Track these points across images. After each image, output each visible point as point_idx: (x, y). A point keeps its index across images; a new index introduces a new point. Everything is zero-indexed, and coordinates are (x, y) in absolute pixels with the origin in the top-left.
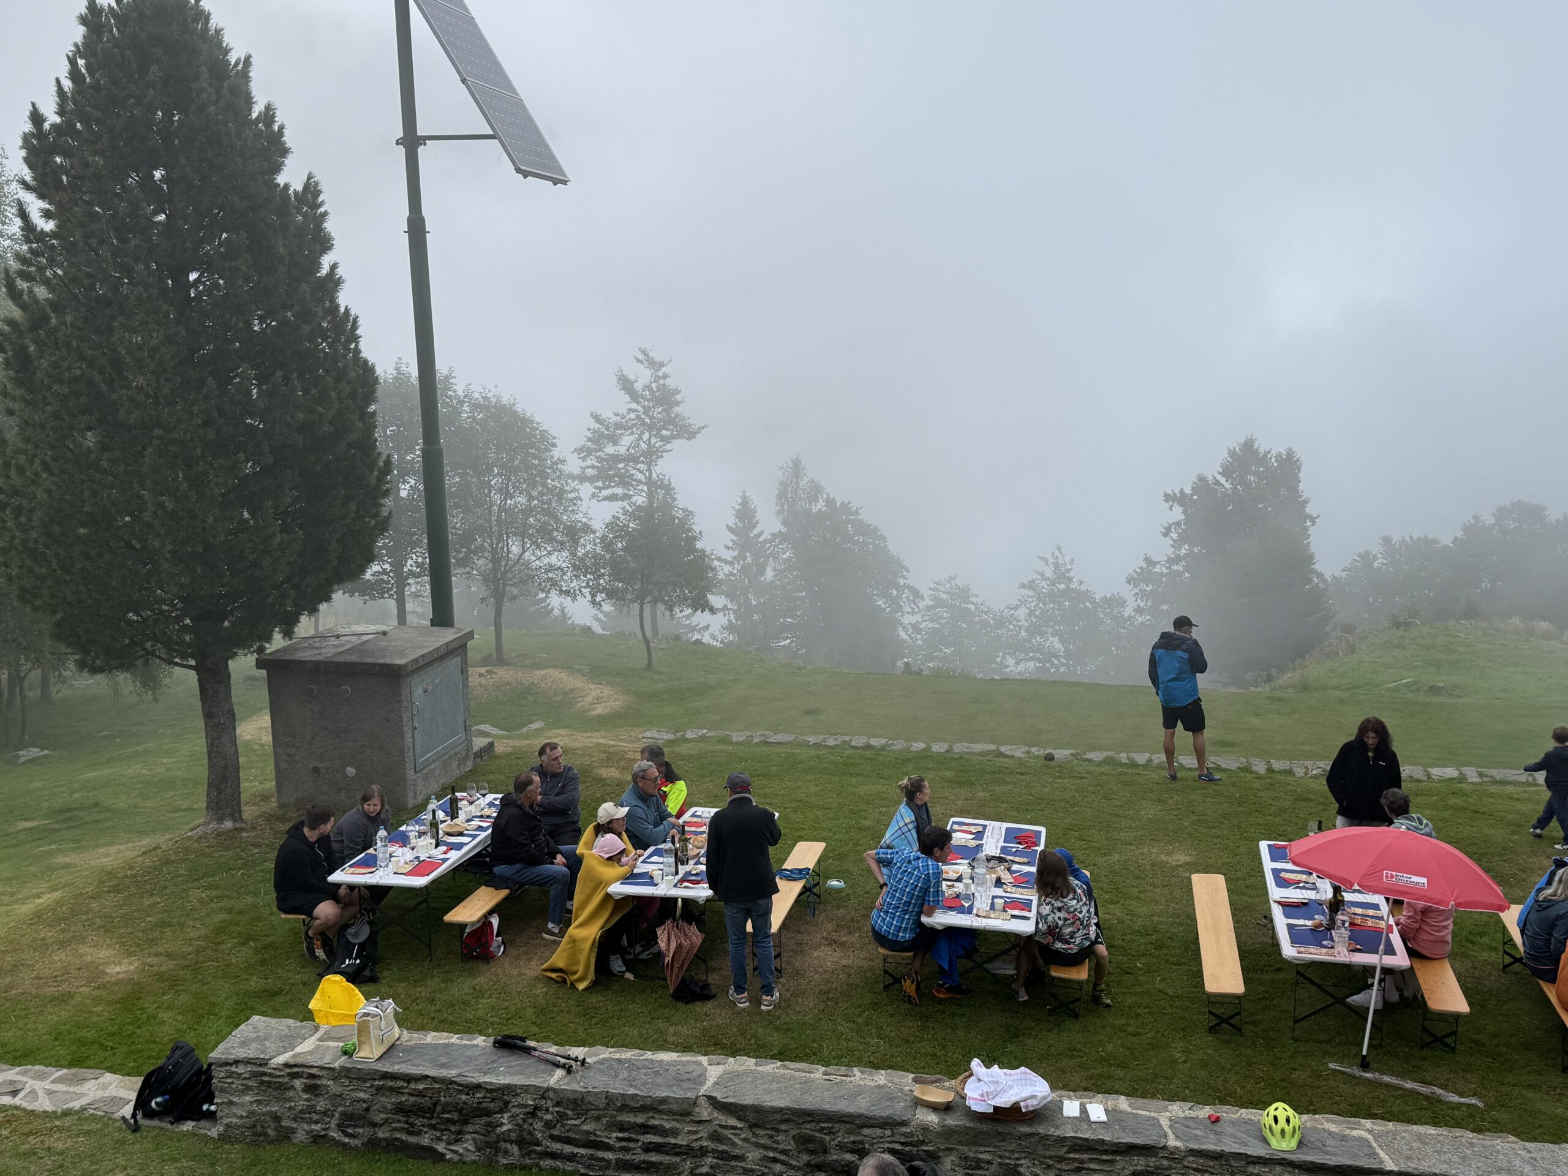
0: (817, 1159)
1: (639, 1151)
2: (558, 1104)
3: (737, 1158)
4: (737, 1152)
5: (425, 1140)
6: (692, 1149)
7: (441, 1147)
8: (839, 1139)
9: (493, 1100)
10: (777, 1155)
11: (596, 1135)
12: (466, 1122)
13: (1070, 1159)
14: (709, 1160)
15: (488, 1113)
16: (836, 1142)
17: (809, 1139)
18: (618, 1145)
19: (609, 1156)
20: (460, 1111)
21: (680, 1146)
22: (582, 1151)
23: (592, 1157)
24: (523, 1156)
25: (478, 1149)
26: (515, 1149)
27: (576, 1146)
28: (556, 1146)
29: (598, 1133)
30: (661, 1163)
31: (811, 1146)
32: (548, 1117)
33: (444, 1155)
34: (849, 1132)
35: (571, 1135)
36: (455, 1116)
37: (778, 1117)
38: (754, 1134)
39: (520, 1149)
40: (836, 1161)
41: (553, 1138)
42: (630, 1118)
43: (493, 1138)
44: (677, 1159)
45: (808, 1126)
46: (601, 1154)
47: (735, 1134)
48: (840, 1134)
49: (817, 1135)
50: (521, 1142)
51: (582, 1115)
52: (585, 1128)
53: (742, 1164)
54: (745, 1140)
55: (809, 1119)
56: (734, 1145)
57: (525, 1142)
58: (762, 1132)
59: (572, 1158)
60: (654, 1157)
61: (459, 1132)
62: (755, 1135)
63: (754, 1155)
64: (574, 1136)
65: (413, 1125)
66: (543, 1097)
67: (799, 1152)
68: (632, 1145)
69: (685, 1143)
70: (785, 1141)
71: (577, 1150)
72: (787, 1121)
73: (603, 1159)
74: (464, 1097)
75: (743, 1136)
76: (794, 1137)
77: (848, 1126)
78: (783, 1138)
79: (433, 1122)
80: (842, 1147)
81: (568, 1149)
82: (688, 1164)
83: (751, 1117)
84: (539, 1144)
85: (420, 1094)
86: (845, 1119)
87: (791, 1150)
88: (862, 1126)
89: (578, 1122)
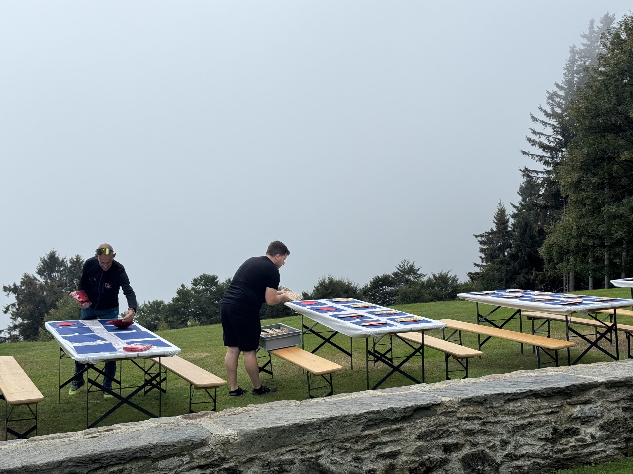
13: (366, 436)
55: (96, 466)
77: (141, 463)
86: (138, 455)
88: (157, 459)
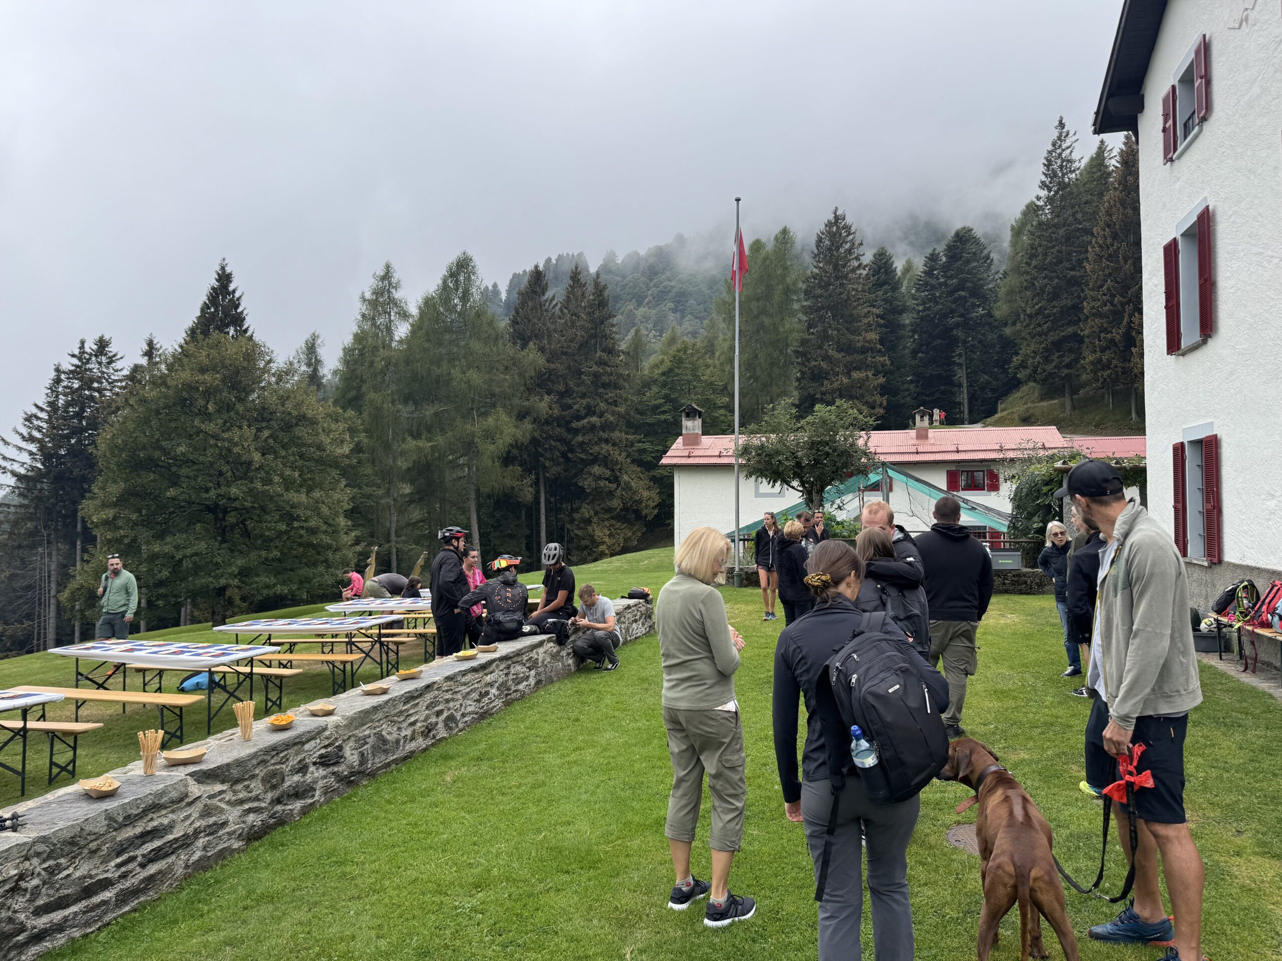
0: (277, 793)
1: (138, 869)
2: (49, 857)
3: (222, 825)
4: (223, 819)
6: (187, 837)
8: (290, 764)
10: (251, 805)
11: (91, 877)
16: (289, 768)
17: (273, 775)
18: (117, 874)
19: (107, 895)
21: (176, 841)
22: (74, 909)
23: (87, 910)
27: (68, 905)
28: (43, 921)
29: (93, 873)
30: (160, 872)
31: (273, 782)
32: (34, 883)
34: (296, 754)
35: (64, 892)
37: (254, 762)
38: (234, 791)
40: (291, 785)
41: (39, 912)
42: (130, 832)
44: (173, 857)
45: (272, 761)
46: (96, 899)
48: (291, 758)
49: (278, 767)
51: (77, 856)
52: (78, 874)
54: (229, 802)
56: (221, 812)
58: (239, 787)
59: (60, 928)
60: (152, 869)
62: (236, 793)
63: (234, 814)
64: (66, 892)
66: (27, 858)
67: (265, 793)
68: (130, 866)
69: (182, 833)
70: (257, 786)
71: (66, 912)
73: (104, 903)
76: (264, 780)
78: (255, 784)
80: (294, 770)
81: (57, 916)
82: (183, 857)
83: (233, 774)
87: (260, 794)
88: (303, 744)
89: (71, 870)
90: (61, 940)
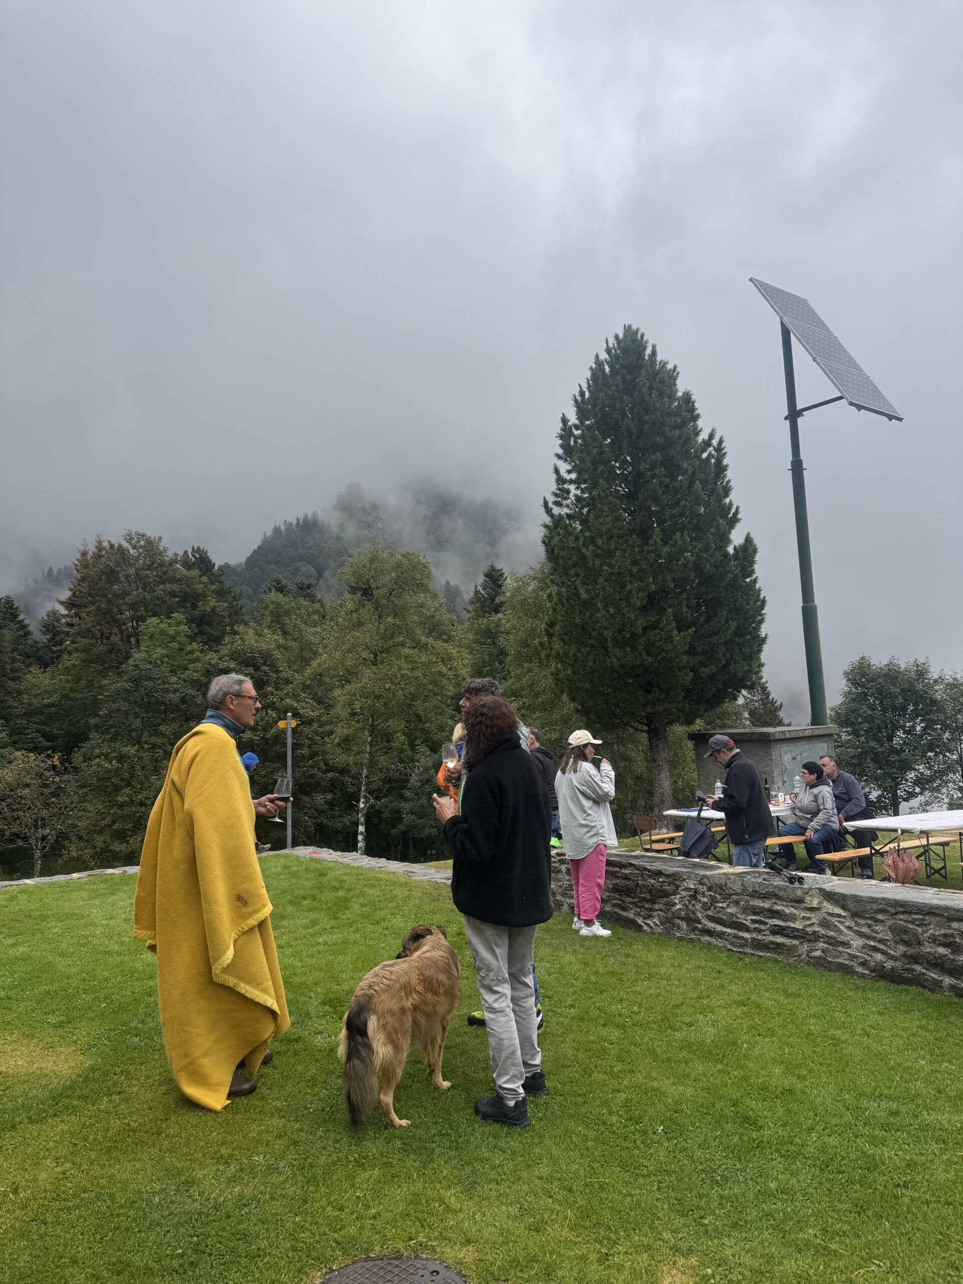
0: (912, 951)
1: (767, 932)
2: (710, 889)
3: (843, 944)
4: (842, 938)
5: (631, 915)
6: (807, 933)
7: (640, 921)
8: (931, 931)
9: (670, 884)
10: (877, 944)
12: (654, 902)
14: (821, 945)
15: (666, 894)
16: (928, 934)
17: (905, 931)
18: (753, 926)
19: (747, 935)
20: (650, 892)
21: (798, 930)
22: (729, 930)
23: (735, 936)
24: (689, 931)
25: (662, 924)
26: (684, 925)
27: (725, 926)
28: (711, 925)
29: (739, 916)
30: (784, 944)
31: (906, 938)
32: (705, 900)
33: (642, 927)
34: (939, 925)
35: (721, 916)
36: (648, 896)
37: (875, 906)
38: (856, 922)
39: (688, 925)
40: (929, 953)
41: (711, 919)
42: (760, 903)
43: (670, 915)
44: (796, 942)
45: (902, 917)
46: (741, 934)
47: (840, 922)
48: (931, 926)
49: (911, 926)
50: (688, 919)
51: (727, 899)
52: (729, 910)
53: (849, 951)
54: (849, 928)
55: (902, 909)
56: (840, 931)
57: (691, 920)
58: (862, 922)
59: (720, 935)
60: (779, 939)
61: (650, 910)
62: (857, 924)
63: (857, 942)
64: (722, 916)
65: (624, 902)
66: (701, 884)
67: (896, 943)
68: (762, 927)
69: (801, 927)
70: (883, 931)
71: (725, 930)
72: (882, 911)
73: (742, 938)
74: (652, 881)
75: (847, 924)
76: (890, 928)
77: (938, 919)
78: (881, 928)
79: (636, 900)
80: (934, 940)
81: (719, 928)
82: (806, 947)
83: (851, 905)
84: (699, 922)
85: (626, 877)
86: (934, 911)
87: (888, 940)
88: (951, 919)
89: (724, 905)
90: (719, 943)
